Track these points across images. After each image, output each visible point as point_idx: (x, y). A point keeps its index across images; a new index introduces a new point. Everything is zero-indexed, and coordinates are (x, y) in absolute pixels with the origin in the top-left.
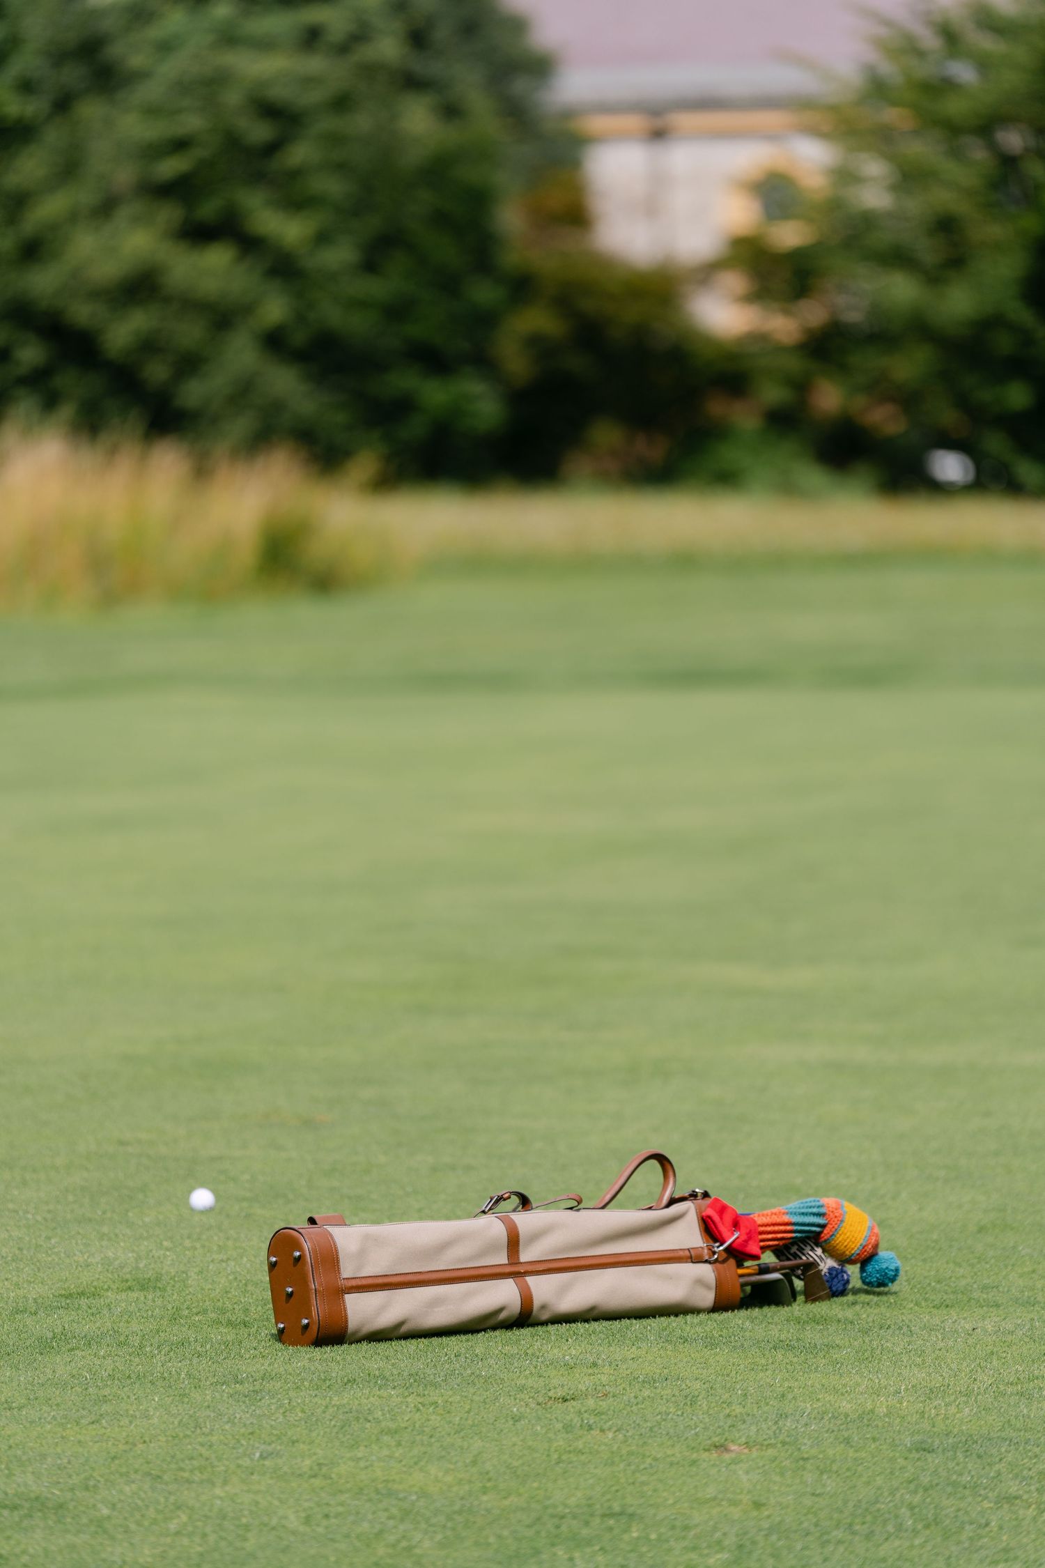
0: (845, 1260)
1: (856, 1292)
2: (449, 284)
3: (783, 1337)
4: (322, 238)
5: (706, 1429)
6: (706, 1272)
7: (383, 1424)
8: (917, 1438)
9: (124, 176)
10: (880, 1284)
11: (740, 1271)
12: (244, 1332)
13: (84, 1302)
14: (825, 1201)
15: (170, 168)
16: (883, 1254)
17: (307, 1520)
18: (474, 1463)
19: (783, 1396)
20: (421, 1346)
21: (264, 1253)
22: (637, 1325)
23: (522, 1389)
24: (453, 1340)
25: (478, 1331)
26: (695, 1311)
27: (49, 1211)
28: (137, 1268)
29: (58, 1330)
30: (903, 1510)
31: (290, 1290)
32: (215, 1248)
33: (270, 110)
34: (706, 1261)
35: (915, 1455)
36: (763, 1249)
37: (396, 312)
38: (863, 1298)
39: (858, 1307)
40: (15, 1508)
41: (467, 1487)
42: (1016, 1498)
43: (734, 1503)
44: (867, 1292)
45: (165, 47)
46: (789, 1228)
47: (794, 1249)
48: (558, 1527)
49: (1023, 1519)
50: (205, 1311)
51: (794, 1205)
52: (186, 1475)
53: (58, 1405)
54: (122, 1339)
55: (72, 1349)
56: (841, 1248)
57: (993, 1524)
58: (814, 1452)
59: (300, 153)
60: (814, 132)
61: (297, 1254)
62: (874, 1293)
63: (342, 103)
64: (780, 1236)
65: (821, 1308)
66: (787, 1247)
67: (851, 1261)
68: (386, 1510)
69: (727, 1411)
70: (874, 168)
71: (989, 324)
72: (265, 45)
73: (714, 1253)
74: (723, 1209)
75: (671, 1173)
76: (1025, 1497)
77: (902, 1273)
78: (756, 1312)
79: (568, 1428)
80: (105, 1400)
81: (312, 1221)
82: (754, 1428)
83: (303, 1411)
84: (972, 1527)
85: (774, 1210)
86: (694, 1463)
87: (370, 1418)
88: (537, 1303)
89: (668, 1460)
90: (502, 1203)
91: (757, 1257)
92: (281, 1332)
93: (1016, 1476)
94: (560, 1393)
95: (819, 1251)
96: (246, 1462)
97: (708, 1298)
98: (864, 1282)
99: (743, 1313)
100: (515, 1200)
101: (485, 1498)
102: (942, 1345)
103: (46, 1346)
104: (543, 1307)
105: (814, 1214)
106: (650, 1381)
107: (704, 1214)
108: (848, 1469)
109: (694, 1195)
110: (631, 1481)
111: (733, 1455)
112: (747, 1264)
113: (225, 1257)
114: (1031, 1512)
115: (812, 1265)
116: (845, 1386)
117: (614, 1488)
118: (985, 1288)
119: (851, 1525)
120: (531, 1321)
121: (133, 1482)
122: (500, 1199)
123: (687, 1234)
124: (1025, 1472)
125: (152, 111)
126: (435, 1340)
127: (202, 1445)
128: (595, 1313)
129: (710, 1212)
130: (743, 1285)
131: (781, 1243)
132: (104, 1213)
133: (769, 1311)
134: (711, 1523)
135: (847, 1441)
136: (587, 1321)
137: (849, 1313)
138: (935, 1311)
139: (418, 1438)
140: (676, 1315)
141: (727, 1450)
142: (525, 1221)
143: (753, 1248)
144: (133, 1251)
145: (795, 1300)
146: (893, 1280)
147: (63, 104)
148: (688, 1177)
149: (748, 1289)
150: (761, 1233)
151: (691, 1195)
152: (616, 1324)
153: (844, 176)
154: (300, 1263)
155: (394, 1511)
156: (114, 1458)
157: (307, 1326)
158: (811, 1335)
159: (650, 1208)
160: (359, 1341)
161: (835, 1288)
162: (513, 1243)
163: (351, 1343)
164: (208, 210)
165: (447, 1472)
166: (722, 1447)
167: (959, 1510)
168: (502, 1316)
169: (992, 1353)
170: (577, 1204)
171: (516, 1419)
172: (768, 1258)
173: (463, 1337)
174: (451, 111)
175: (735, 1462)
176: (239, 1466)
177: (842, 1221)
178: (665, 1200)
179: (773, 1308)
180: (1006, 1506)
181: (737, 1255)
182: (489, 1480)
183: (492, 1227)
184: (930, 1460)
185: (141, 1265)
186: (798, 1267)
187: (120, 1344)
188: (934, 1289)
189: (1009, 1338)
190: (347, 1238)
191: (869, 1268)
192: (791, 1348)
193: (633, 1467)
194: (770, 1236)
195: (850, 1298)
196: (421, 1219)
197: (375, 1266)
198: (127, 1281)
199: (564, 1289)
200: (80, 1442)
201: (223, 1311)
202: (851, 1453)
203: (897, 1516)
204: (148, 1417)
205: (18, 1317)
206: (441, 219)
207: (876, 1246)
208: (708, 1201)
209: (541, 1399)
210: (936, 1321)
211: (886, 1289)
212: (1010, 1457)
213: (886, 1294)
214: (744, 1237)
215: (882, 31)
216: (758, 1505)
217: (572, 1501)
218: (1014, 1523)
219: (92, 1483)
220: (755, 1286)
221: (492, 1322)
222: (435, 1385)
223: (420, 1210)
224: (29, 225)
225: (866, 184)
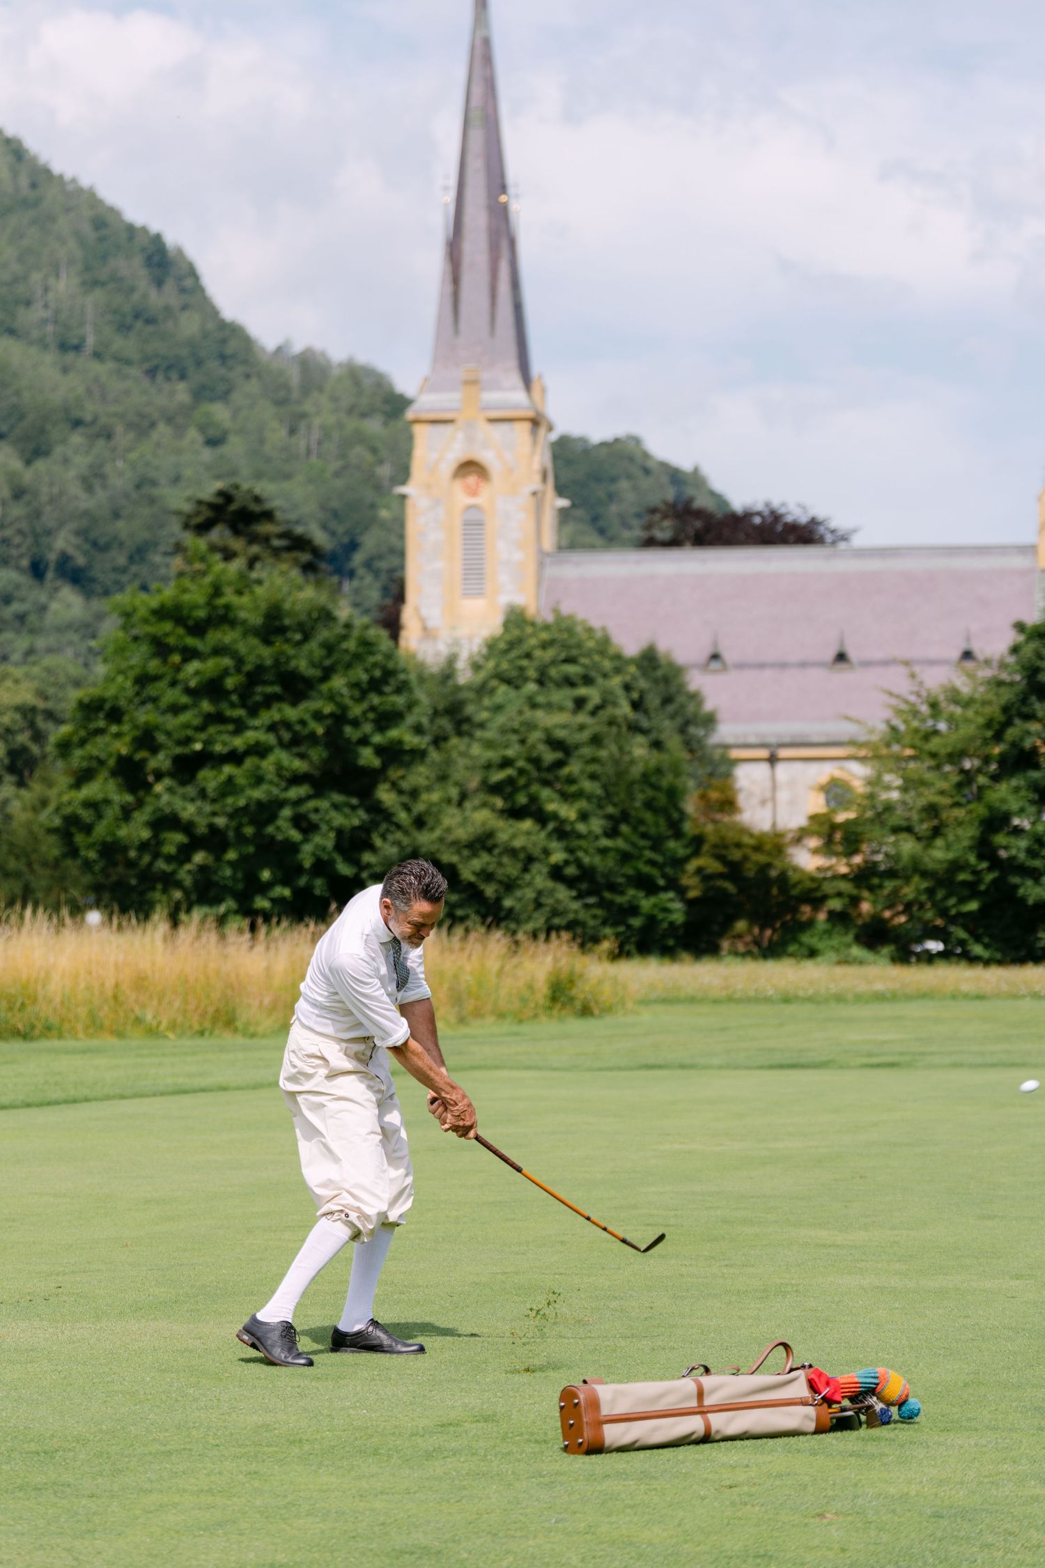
0: (889, 1404)
1: (896, 1422)
2: (657, 843)
3: (855, 1449)
4: (584, 817)
5: (812, 1504)
6: (811, 1411)
7: (626, 1502)
8: (933, 1509)
9: (474, 783)
10: (909, 1418)
11: (830, 1411)
12: (544, 1446)
13: (451, 1429)
14: (878, 1369)
15: (498, 776)
16: (911, 1400)
17: (583, 1560)
18: (679, 1525)
19: (856, 1485)
20: (648, 1455)
21: (558, 1399)
22: (771, 1442)
23: (706, 1480)
24: (666, 1451)
25: (680, 1446)
26: (804, 1434)
27: (431, 1375)
28: (482, 1409)
29: (437, 1446)
30: (927, 1553)
31: (572, 1422)
32: (527, 1396)
33: (555, 744)
34: (811, 1405)
35: (933, 1520)
36: (843, 1397)
37: (625, 857)
38: (900, 1425)
39: (897, 1431)
40: (412, 1553)
41: (675, 1540)
42: (992, 1545)
43: (830, 1549)
44: (902, 1422)
45: (498, 708)
46: (858, 1385)
47: (860, 1398)
48: (728, 1564)
49: (996, 1558)
50: (522, 1434)
51: (861, 1372)
52: (512, 1533)
53: (437, 1491)
54: (474, 1451)
55: (444, 1458)
56: (887, 1397)
57: (979, 1561)
58: (874, 1518)
59: (574, 768)
60: (862, 760)
61: (576, 1401)
62: (906, 1423)
63: (596, 740)
64: (853, 1390)
65: (876, 1432)
66: (857, 1396)
67: (893, 1404)
68: (629, 1553)
69: (824, 1494)
70: (892, 779)
71: (956, 866)
72: (549, 707)
73: (815, 1400)
74: (820, 1375)
75: (791, 1354)
76: (997, 1544)
77: (922, 1411)
78: (839, 1434)
79: (733, 1504)
80: (464, 1488)
81: (585, 1382)
82: (840, 1504)
83: (580, 1494)
84: (967, 1562)
85: (850, 1375)
86: (806, 1525)
87: (619, 1498)
88: (714, 1429)
89: (792, 1523)
90: (694, 1371)
91: (839, 1402)
92: (566, 1446)
93: (991, 1532)
94: (728, 1483)
95: (875, 1398)
96: (547, 1525)
97: (811, 1426)
98: (900, 1417)
99: (832, 1435)
100: (702, 1369)
101: (686, 1546)
102: (945, 1453)
103: (429, 1456)
104: (717, 1432)
105: (872, 1377)
106: (779, 1476)
107: (810, 1378)
108: (895, 1528)
109: (803, 1367)
110: (770, 1535)
111: (828, 1520)
112: (834, 1406)
113: (533, 1402)
114: (1001, 1553)
115: (870, 1407)
116: (891, 1478)
117: (760, 1540)
118: (969, 1420)
119: (897, 1562)
120: (710, 1439)
121: (481, 1537)
122: (693, 1369)
123: (800, 1389)
124: (996, 1530)
125: (489, 744)
126: (655, 1451)
127: (521, 1514)
128: (747, 1435)
129: (813, 1376)
130: (832, 1418)
131: (853, 1394)
132: (463, 1376)
133: (846, 1433)
134: (817, 1561)
135: (894, 1511)
136: (742, 1439)
137: (892, 1435)
138: (941, 1433)
139: (647, 1510)
140: (794, 1436)
141: (825, 1517)
142: (706, 1381)
143: (837, 1397)
144: (480, 1399)
145: (861, 1427)
146: (917, 1415)
147: (439, 741)
148: (802, 1354)
149: (834, 1421)
150: (842, 1388)
151: (802, 1367)
152: (759, 1442)
153: (875, 782)
154: (577, 1407)
155: (633, 1554)
156: (470, 1523)
157: (581, 1444)
158: (871, 1448)
159: (779, 1374)
160: (611, 1452)
161: (883, 1420)
162: (701, 1395)
163: (607, 1453)
164: (522, 799)
165: (664, 1530)
166: (821, 1516)
167: (959, 1553)
168: (694, 1437)
169: (975, 1458)
170: (737, 1372)
171: (703, 1499)
172: (846, 1403)
173: (671, 1449)
174: (657, 745)
175: (830, 1524)
176: (543, 1527)
177: (888, 1381)
178: (788, 1369)
179: (849, 1432)
180: (986, 1550)
181: (828, 1401)
182: (688, 1535)
183: (689, 1385)
184: (941, 1522)
185: (485, 1407)
186: (863, 1408)
187: (473, 1454)
188: (940, 1420)
189: (984, 1449)
190: (605, 1392)
191: (903, 1409)
192: (859, 1456)
193: (771, 1528)
194: (847, 1390)
195: (892, 1426)
196: (646, 1380)
197: (621, 1408)
198: (476, 1416)
199: (730, 1421)
200: (450, 1513)
201: (532, 1434)
202: (896, 1519)
203: (923, 1557)
204: (489, 1498)
205: (413, 1438)
206: (649, 805)
207: (907, 1396)
208: (812, 1370)
209: (717, 1487)
210: (942, 1439)
211: (913, 1421)
212: (987, 1521)
213: (913, 1423)
214: (833, 1391)
215: (894, 701)
216: (843, 1550)
217: (736, 1548)
218: (991, 1560)
219: (457, 1538)
220: (839, 1419)
221: (688, 1441)
222: (655, 1478)
223: (645, 1374)
224: (419, 807)
225: (888, 788)
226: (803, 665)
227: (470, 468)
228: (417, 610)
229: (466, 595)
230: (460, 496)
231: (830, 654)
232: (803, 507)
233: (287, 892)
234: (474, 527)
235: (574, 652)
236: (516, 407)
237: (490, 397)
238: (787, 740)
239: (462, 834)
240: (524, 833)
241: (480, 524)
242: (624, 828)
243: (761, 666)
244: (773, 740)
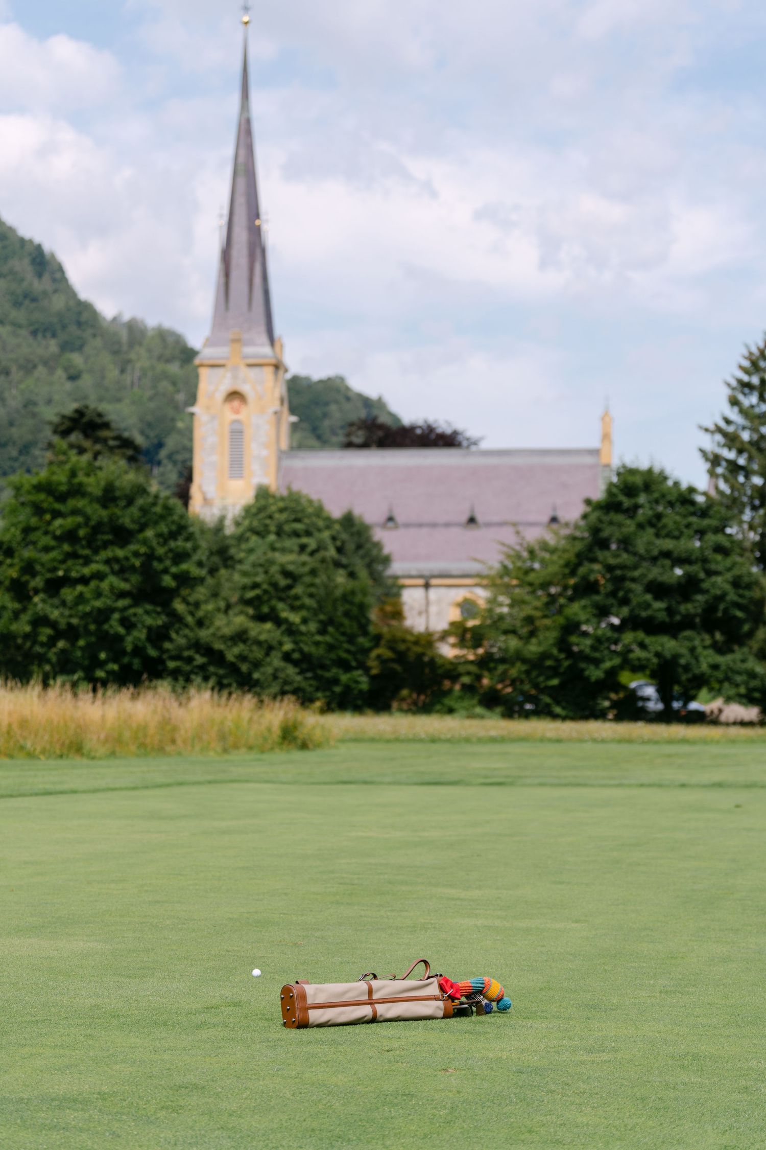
0: (492, 1000)
1: (495, 1012)
2: (351, 639)
3: (468, 1029)
4: (305, 621)
5: (440, 1063)
6: (440, 1004)
7: (322, 1059)
8: (517, 1068)
9: (234, 599)
10: (504, 1009)
11: (453, 1004)
12: (271, 1022)
13: (213, 1010)
14: (484, 978)
15: (250, 594)
16: (505, 998)
17: (294, 1095)
18: (355, 1074)
19: (468, 1051)
20: (336, 1030)
21: (279, 993)
22: (415, 1023)
23: (373, 1046)
24: (348, 1027)
25: (357, 1024)
26: (436, 1018)
27: (201, 976)
28: (233, 998)
29: (203, 1021)
30: (512, 1095)
31: (288, 1008)
32: (261, 991)
33: (286, 574)
34: (441, 1000)
35: (517, 1074)
36: (462, 996)
37: (331, 647)
38: (498, 1014)
39: (496, 1018)
40: (187, 1088)
41: (352, 1083)
42: (554, 1091)
43: (450, 1091)
44: (499, 1012)
45: (251, 551)
46: (471, 988)
47: (473, 996)
48: (385, 1099)
49: (557, 1099)
50: (257, 1015)
51: (473, 980)
52: (249, 1076)
53: (203, 1049)
54: (227, 1025)
55: (208, 1028)
56: (490, 996)
57: (545, 1101)
58: (479, 1072)
59: (298, 590)
60: (484, 587)
61: (292, 994)
62: (502, 1013)
63: (313, 572)
64: (467, 991)
65: (482, 1018)
66: (470, 995)
67: (493, 1001)
68: (322, 1091)
69: (448, 1056)
70: (504, 599)
71: (545, 656)
72: (283, 550)
73: (444, 997)
74: (447, 981)
75: (429, 967)
76: (557, 1091)
77: (512, 1005)
78: (458, 1019)
79: (389, 1062)
80: (220, 1047)
81: (297, 982)
82: (458, 1063)
83: (292, 1053)
84: (538, 1102)
85: (466, 982)
86: (435, 1076)
87: (317, 1056)
88: (378, 1014)
89: (426, 1074)
90: (367, 977)
91: (459, 999)
92: (285, 1023)
93: (554, 1083)
94: (387, 1048)
95: (482, 997)
96: (271, 1072)
97: (441, 1014)
98: (498, 1009)
99: (454, 1019)
100: (371, 976)
101: (359, 1087)
102: (526, 1033)
103: (199, 1027)
104: (381, 1016)
105: (480, 983)
106: (420, 1045)
107: (440, 983)
108: (492, 1079)
109: (436, 975)
110: (412, 1082)
111: (450, 1073)
112: (456, 1001)
113: (265, 995)
114: (559, 1096)
115: (479, 1002)
116: (491, 1048)
117: (406, 1085)
118: (542, 1012)
119: (493, 1100)
120: (376, 1021)
121: (230, 1079)
122: (366, 975)
123: (434, 990)
124: (557, 1081)
125: (245, 574)
126: (341, 1027)
127: (255, 1065)
128: (399, 1018)
129: (442, 982)
130: (454, 1009)
131: (468, 994)
132: (221, 977)
133: (463, 1019)
134: (442, 1098)
135: (492, 1069)
136: (396, 1021)
137: (493, 1020)
138: (524, 1020)
139: (335, 1064)
140: (429, 1020)
141: (448, 1071)
142: (375, 984)
143: (458, 995)
144: (231, 992)
145: (473, 1015)
146: (509, 1008)
147: (213, 571)
148: (435, 968)
149: (456, 1010)
150: (461, 990)
151: (435, 975)
152: (407, 1022)
153: (492, 601)
154: (292, 999)
155: (325, 1092)
156: (223, 1070)
157: (294, 1021)
158: (479, 1028)
159: (420, 980)
160: (313, 1027)
161: (487, 1011)
162: (370, 992)
163: (310, 1028)
164: (265, 609)
165: (345, 1077)
166: (445, 1070)
167: (533, 1095)
168: (366, 1019)
169: (545, 1036)
170: (394, 978)
171: (370, 1058)
172: (463, 999)
173: (351, 1026)
174: (352, 575)
175: (450, 1076)
176: (269, 1073)
177: (490, 986)
178: (426, 977)
179: (465, 1018)
180: (550, 1094)
181: (452, 998)
182: (360, 1081)
183: (363, 986)
184: (522, 1076)
185: (234, 997)
186: (474, 1002)
187: (226, 1027)
188: (524, 1012)
189: (551, 1031)
190: (309, 989)
191: (500, 1003)
192: (471, 1033)
193: (413, 1077)
194: (464, 991)
195: (493, 1014)
196: (336, 982)
197: (320, 1000)
198: (229, 1003)
199: (388, 1009)
200: (211, 1063)
201: (264, 1015)
202: (493, 1073)
203: (510, 1097)
204: (236, 1054)
205: (189, 1015)
206: (347, 614)
207: (503, 996)
208: (442, 978)
209: (379, 1051)
210: (524, 1023)
211: (506, 1011)
212: (551, 1076)
213: (506, 1013)
214: (455, 991)
215: (505, 549)
216: (459, 1092)
217: (391, 1089)
218: (553, 1100)
219: (215, 1079)
220: (458, 1009)
221: (362, 1021)
222: (341, 1044)
223: (336, 978)
224: (200, 614)
225: (501, 605)
226: (447, 525)
227: (235, 395)
228: (200, 487)
229: (232, 477)
230: (229, 415)
231: (464, 518)
232: (449, 423)
233: (115, 667)
234: (237, 434)
235: (300, 515)
236: (265, 357)
237: (249, 350)
238: (436, 573)
239: (227, 631)
240: (266, 631)
241: (241, 432)
242: (331, 629)
243: (420, 525)
244: (426, 573)
